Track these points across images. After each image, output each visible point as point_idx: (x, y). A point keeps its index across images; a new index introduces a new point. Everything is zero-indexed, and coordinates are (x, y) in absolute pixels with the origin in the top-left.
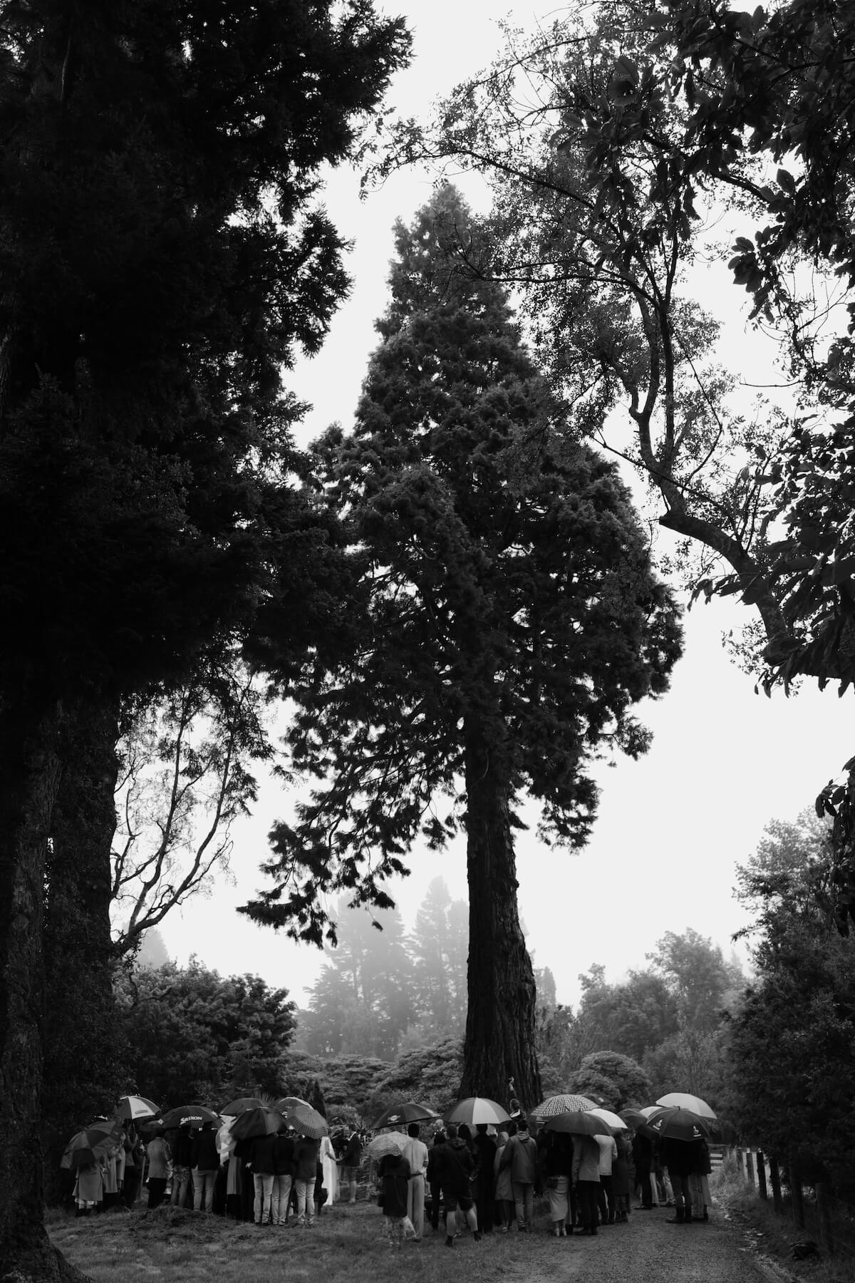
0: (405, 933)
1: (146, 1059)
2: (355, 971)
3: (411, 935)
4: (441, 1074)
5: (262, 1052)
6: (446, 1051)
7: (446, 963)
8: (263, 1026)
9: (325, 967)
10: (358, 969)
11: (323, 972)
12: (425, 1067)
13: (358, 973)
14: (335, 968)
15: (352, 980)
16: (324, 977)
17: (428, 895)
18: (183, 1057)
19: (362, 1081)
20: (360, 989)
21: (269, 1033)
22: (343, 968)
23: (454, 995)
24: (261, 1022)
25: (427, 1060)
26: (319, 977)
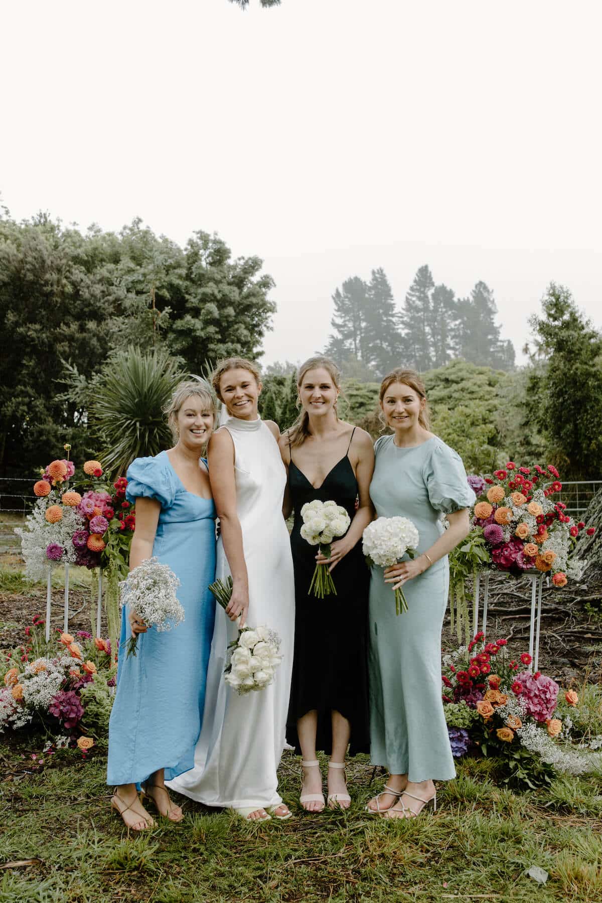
0: (396, 311)
1: (21, 330)
2: (355, 340)
3: (400, 313)
4: (450, 397)
5: (219, 337)
6: (454, 373)
7: (429, 334)
8: (223, 303)
9: (333, 337)
10: (358, 338)
11: (331, 340)
12: (431, 389)
13: (357, 342)
14: (340, 337)
15: (353, 346)
16: (332, 344)
17: (415, 281)
18: (82, 329)
19: (362, 405)
20: (359, 354)
21: (230, 311)
22: (347, 336)
23: (434, 359)
24: (219, 296)
25: (433, 383)
26: (327, 344)
